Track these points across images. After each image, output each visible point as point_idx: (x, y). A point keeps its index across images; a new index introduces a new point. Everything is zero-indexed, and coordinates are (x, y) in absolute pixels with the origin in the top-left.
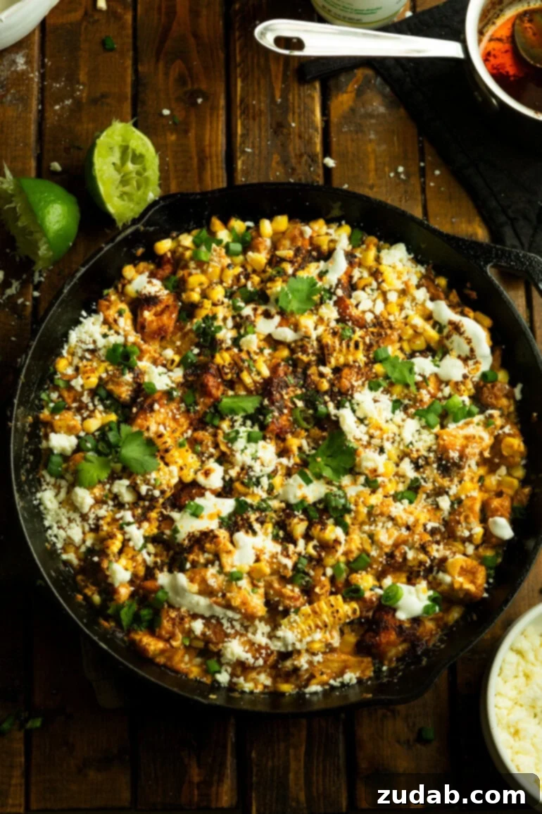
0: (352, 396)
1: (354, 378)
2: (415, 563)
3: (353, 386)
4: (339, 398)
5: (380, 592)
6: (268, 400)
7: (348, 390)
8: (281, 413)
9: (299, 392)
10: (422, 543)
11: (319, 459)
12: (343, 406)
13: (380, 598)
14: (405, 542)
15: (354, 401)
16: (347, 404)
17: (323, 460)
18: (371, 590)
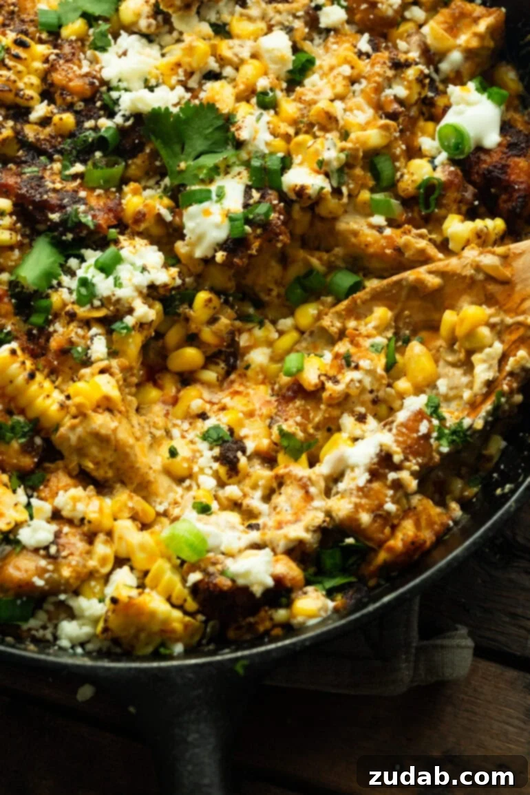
0: (104, 83)
1: (75, 68)
2: (416, 88)
3: (86, 75)
4: (99, 104)
5: (443, 156)
6: (53, 212)
7: (92, 84)
8: (84, 201)
9: (57, 166)
10: (390, 64)
11: (183, 165)
12: (116, 102)
13: (452, 161)
14: (379, 89)
15: (114, 83)
16: (114, 94)
17: (186, 161)
18: (435, 168)
